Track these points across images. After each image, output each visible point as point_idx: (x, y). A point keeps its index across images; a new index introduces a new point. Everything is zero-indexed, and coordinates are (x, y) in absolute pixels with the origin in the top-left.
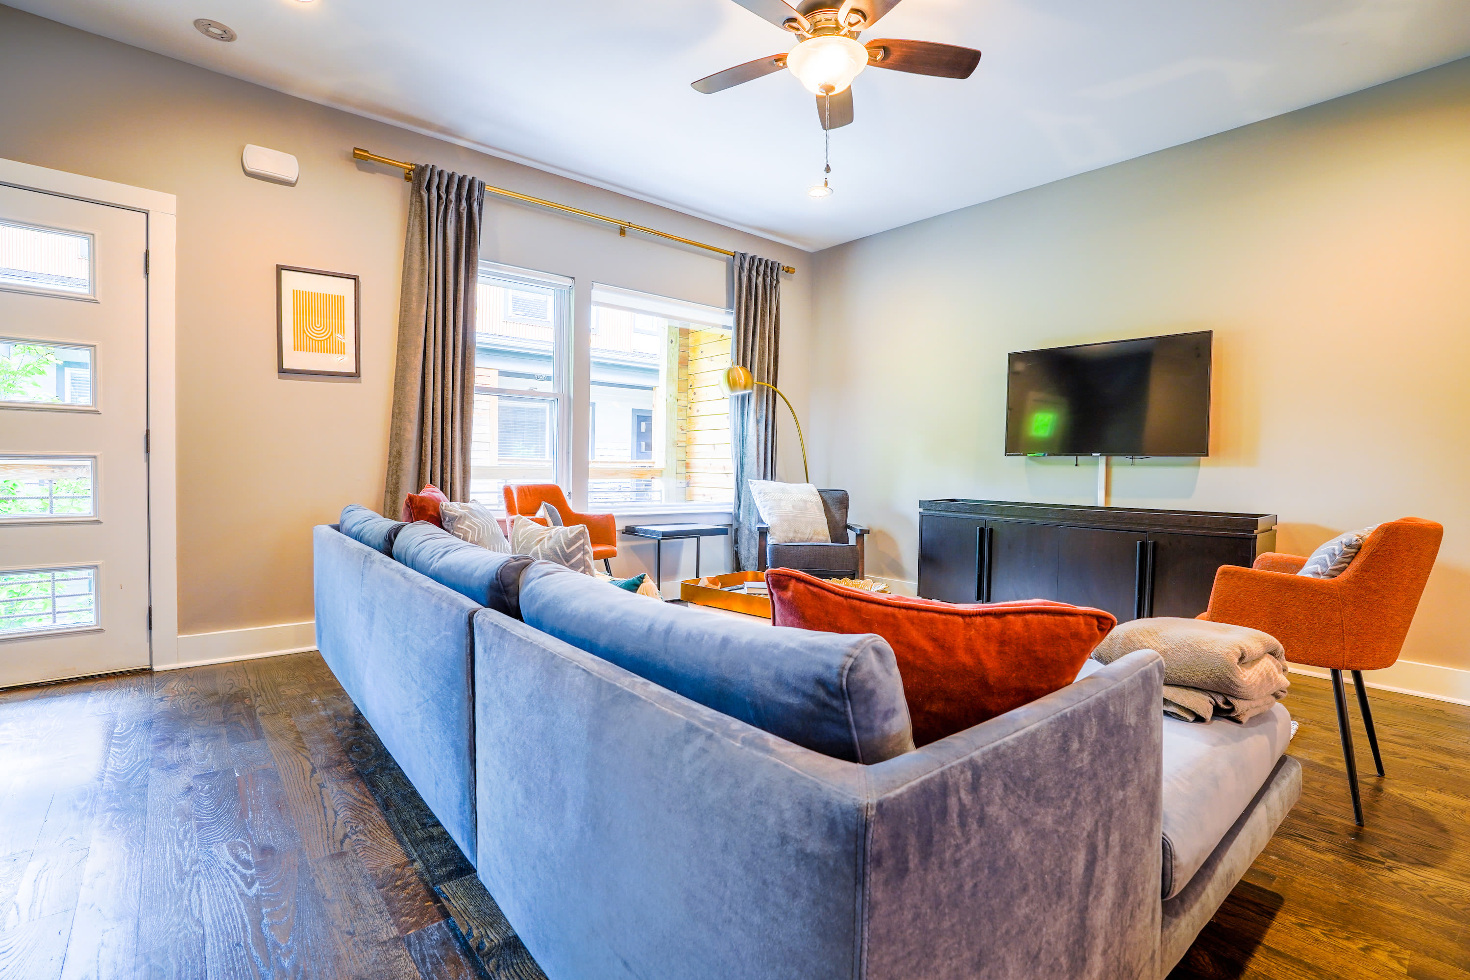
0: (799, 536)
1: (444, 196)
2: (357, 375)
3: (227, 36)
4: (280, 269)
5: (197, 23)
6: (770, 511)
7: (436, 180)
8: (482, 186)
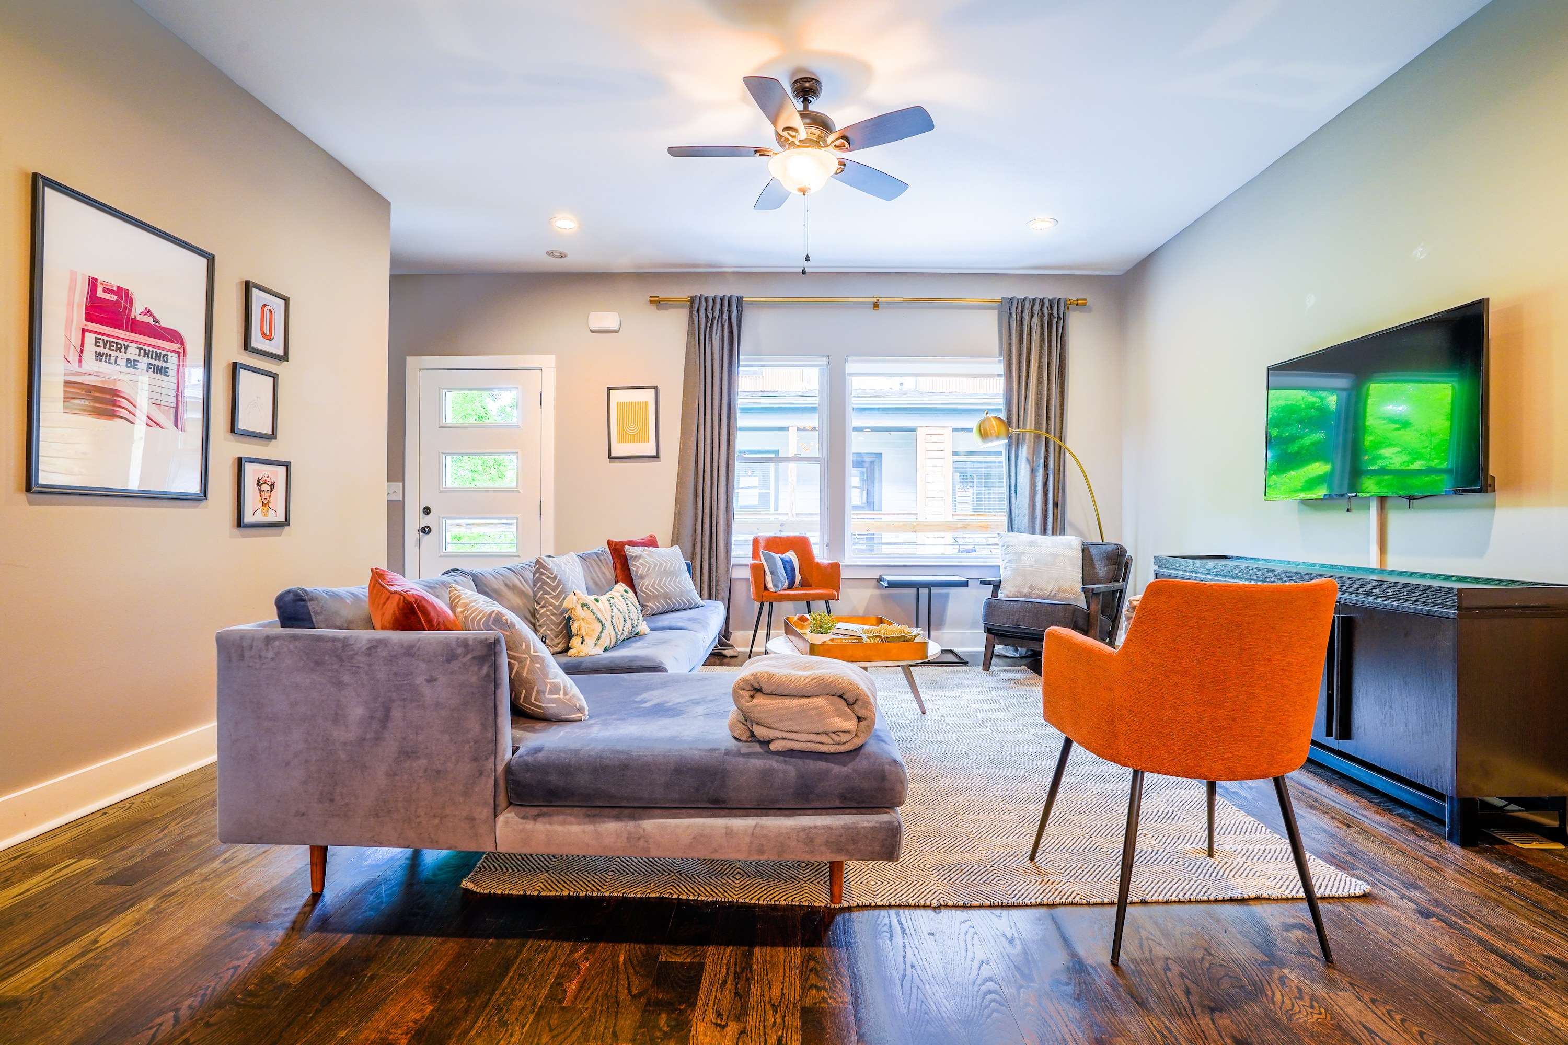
0: (1037, 591)
1: (710, 316)
2: (657, 456)
3: (563, 256)
4: (609, 389)
5: (547, 253)
6: (1007, 565)
7: (704, 304)
8: (740, 300)
